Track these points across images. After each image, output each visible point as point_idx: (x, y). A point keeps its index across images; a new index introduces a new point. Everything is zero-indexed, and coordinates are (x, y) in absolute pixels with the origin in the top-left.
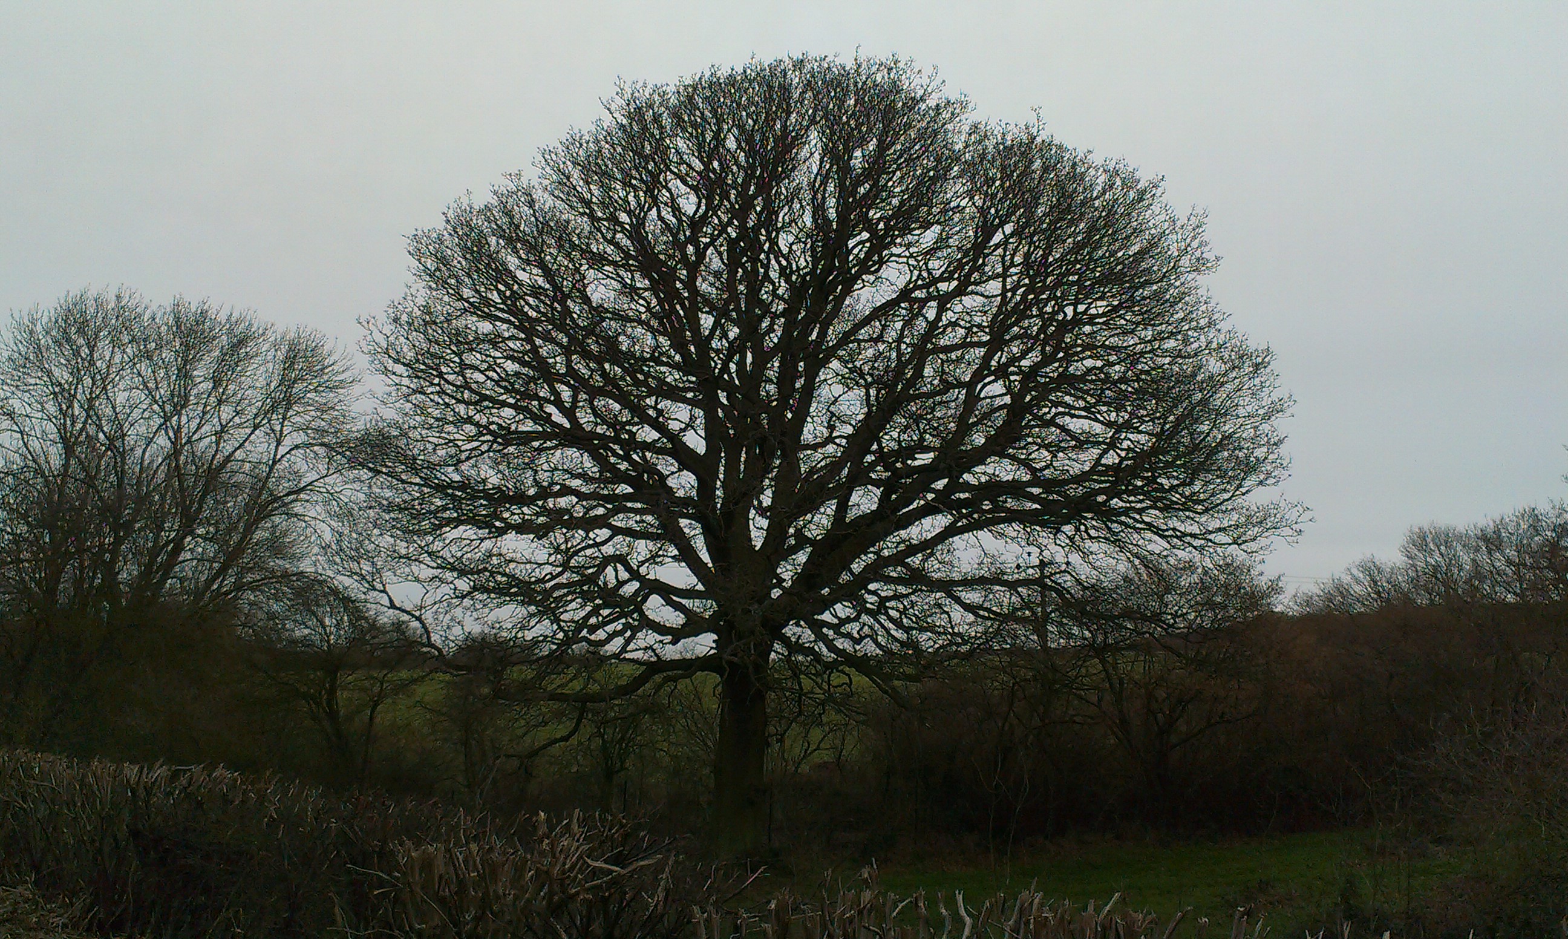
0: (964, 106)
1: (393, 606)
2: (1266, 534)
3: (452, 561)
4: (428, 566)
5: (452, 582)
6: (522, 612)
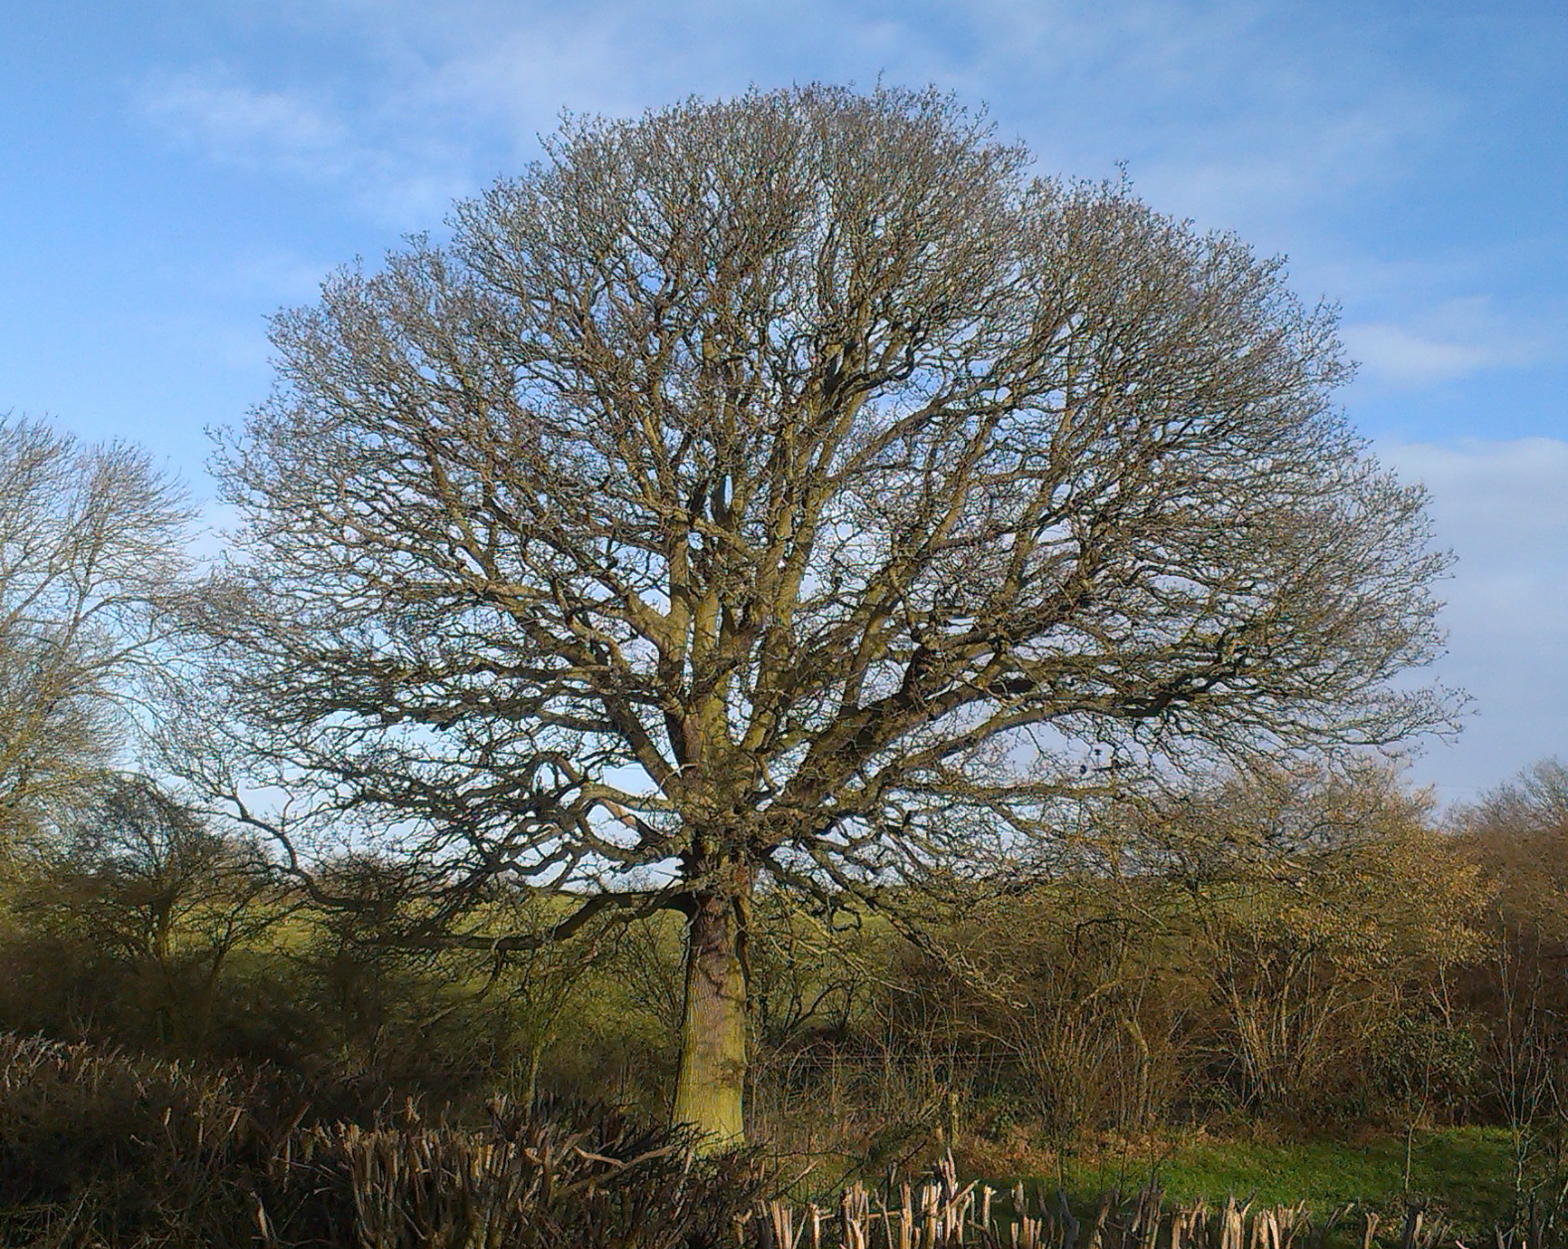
0: (1021, 154)
1: (245, 817)
2: (1415, 730)
4: (298, 764)
5: (332, 787)
6: (428, 827)
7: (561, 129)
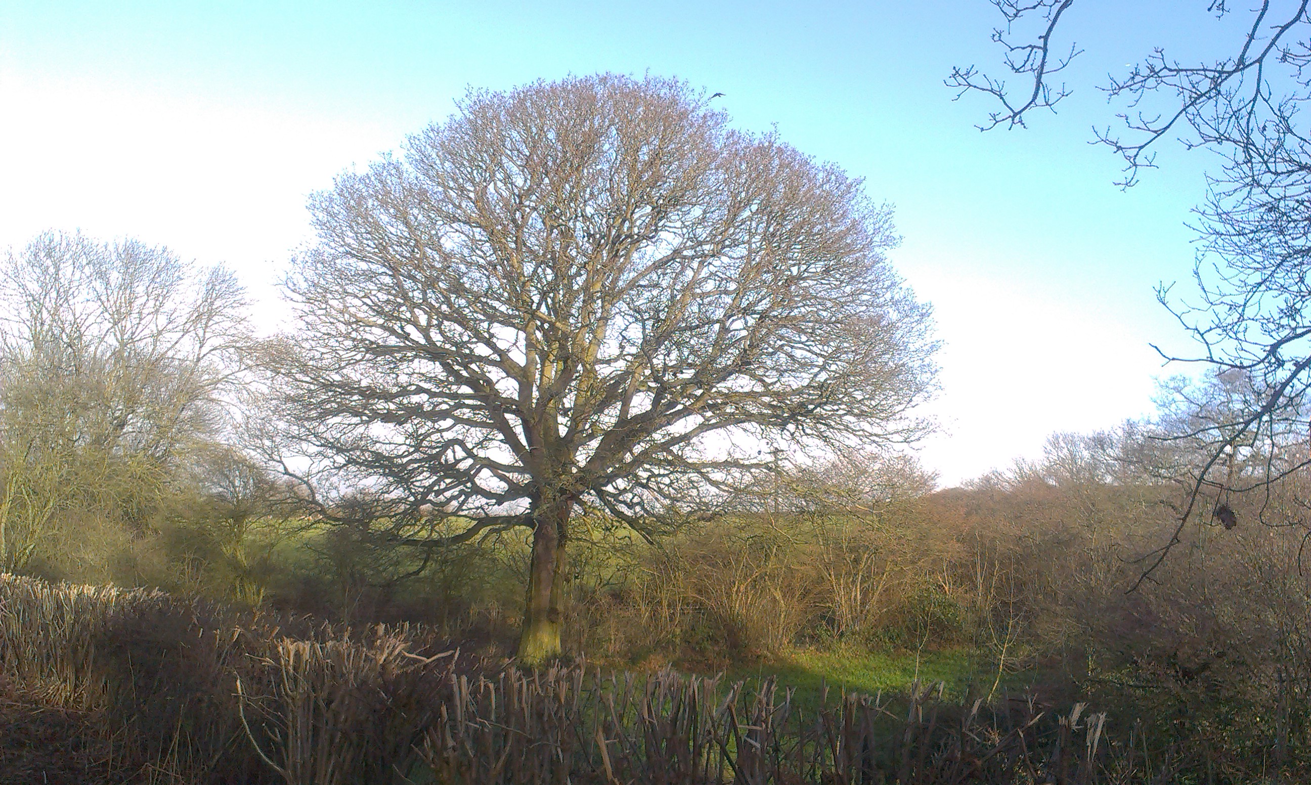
0: (724, 117)
1: (286, 472)
2: (929, 436)
3: (332, 440)
4: (314, 444)
5: (332, 457)
6: (384, 481)
7: (467, 96)
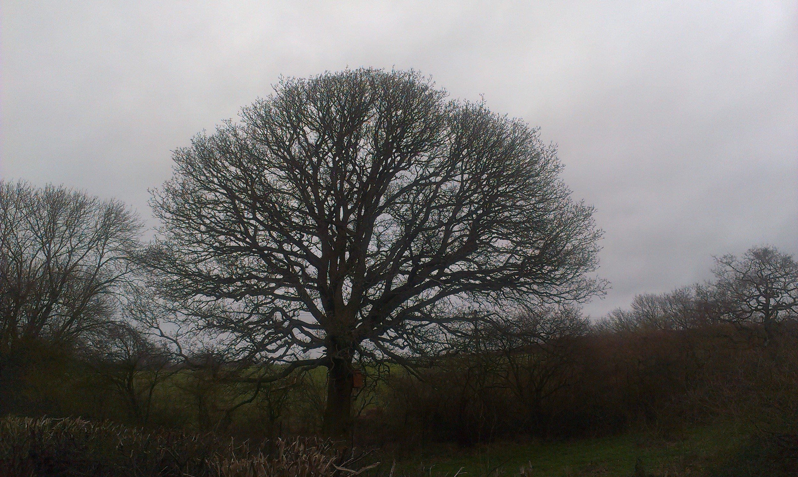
0: (444, 93)
1: (162, 335)
2: (590, 294)
5: (196, 322)
6: (233, 336)
7: (280, 83)
